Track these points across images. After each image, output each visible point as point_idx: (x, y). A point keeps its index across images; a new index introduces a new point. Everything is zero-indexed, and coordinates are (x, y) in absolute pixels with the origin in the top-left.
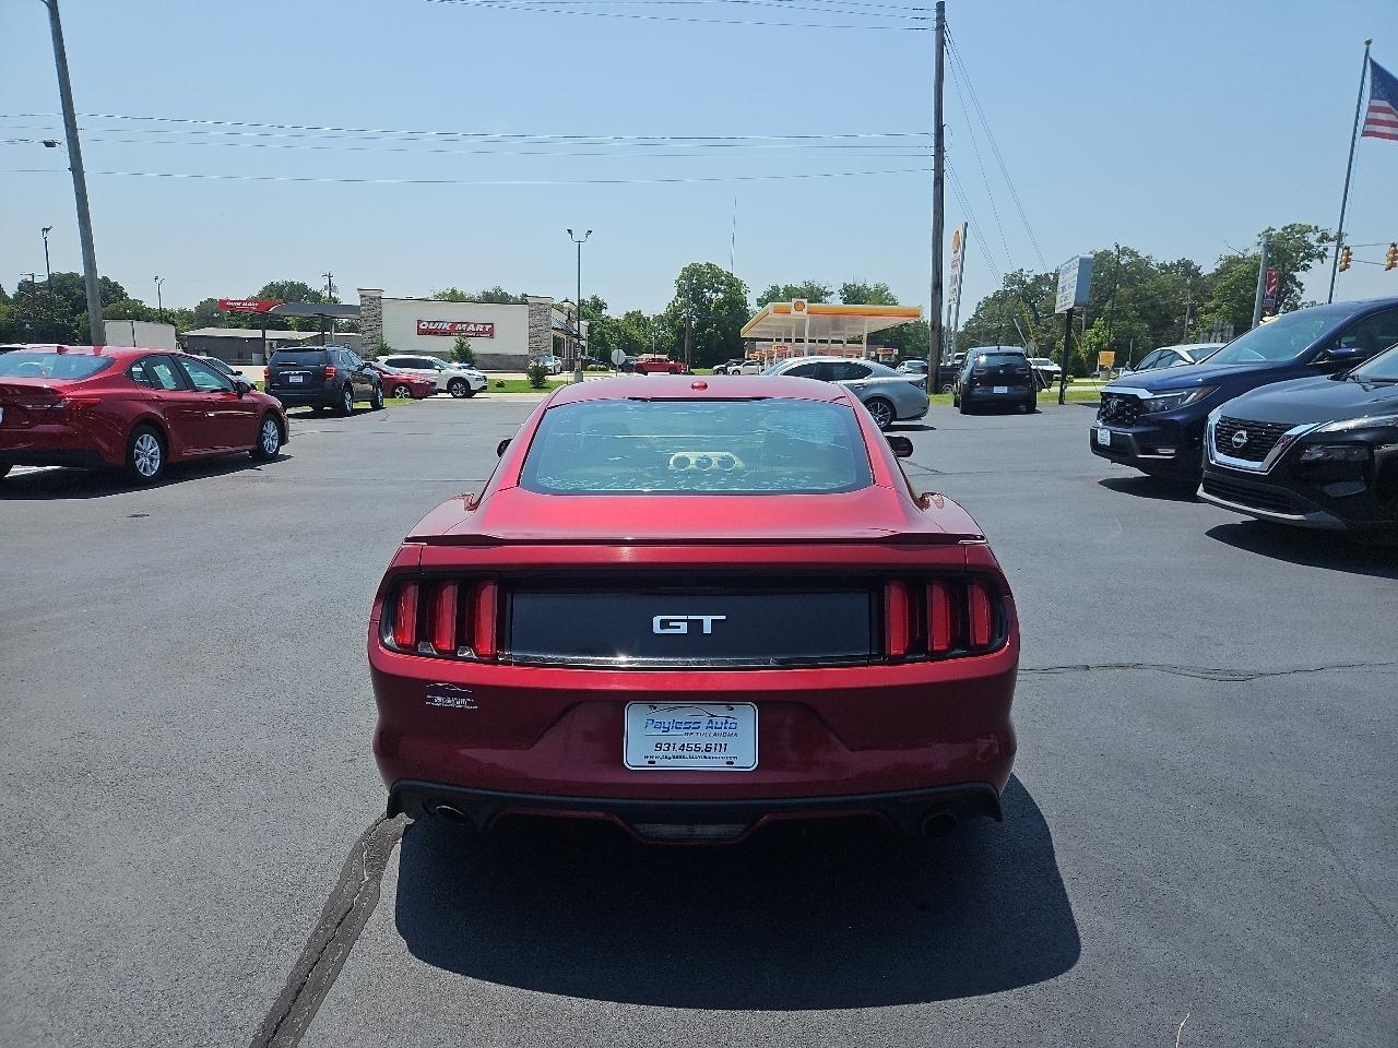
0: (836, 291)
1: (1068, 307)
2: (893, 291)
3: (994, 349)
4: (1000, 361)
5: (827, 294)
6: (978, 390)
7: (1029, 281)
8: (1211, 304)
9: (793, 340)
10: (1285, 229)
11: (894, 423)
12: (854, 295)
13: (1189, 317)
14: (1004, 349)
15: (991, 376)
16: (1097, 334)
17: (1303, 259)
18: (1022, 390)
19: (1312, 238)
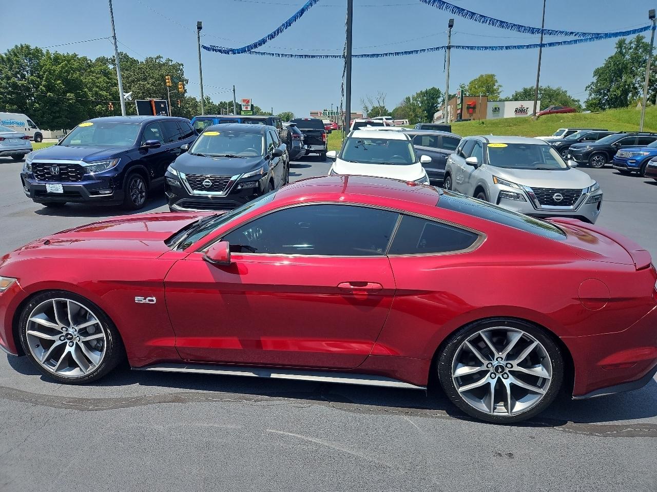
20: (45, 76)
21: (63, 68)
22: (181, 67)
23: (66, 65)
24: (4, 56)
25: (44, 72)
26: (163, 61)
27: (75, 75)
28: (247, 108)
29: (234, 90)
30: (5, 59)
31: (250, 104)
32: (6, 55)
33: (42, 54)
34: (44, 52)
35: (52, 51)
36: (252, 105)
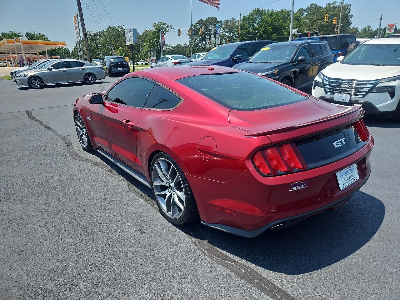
0: (24, 35)
1: (131, 43)
2: (46, 36)
3: (114, 56)
4: (116, 60)
5: (20, 36)
6: (114, 70)
7: (92, 34)
8: (145, 44)
9: (11, 53)
10: (158, 23)
11: (96, 81)
12: (31, 37)
13: (141, 47)
14: (118, 56)
15: (116, 65)
16: (120, 52)
17: (164, 32)
18: (126, 69)
19: (165, 26)
20: (264, 25)
21: (273, 19)
22: (349, 7)
23: (276, 17)
24: (247, 17)
25: (264, 23)
26: (338, 4)
27: (279, 23)
28: (390, 31)
29: (381, 18)
30: (247, 18)
31: (394, 27)
32: (248, 16)
33: (265, 13)
34: (266, 11)
35: (270, 10)
36: (396, 28)
